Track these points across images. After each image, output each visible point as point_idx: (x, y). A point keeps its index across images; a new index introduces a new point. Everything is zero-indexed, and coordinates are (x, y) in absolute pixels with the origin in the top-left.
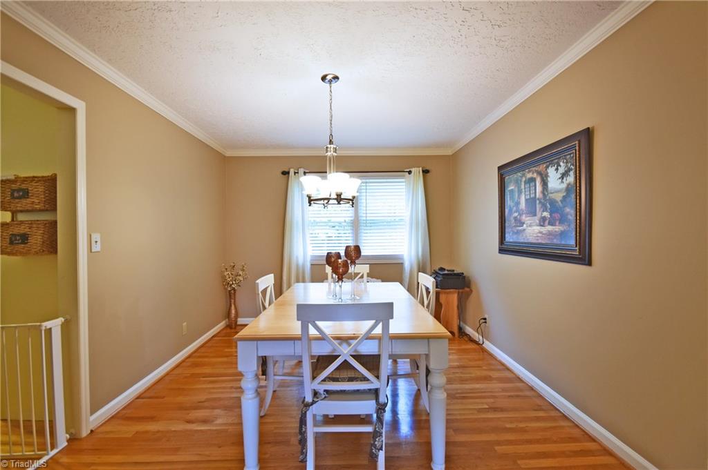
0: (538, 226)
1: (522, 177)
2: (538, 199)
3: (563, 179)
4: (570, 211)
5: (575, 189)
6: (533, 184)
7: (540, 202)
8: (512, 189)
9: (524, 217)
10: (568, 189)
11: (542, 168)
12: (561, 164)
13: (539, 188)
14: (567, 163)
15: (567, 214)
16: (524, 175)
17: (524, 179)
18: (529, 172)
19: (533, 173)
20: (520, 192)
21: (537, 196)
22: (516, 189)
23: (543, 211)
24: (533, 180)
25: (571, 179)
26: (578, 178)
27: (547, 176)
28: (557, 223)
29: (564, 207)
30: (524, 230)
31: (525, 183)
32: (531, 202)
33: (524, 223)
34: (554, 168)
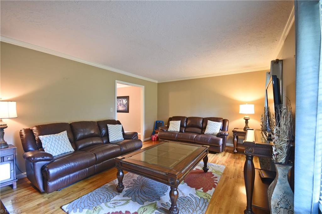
0: (121, 108)
4: (126, 106)
5: (127, 103)
9: (119, 106)
10: (126, 103)
11: (122, 99)
13: (122, 102)
14: (126, 99)
18: (120, 99)
20: (118, 102)
24: (120, 101)
25: (126, 102)
26: (127, 102)
28: (124, 107)
30: (119, 108)
32: (120, 104)
34: (124, 100)
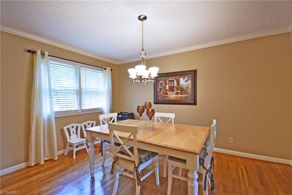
0: (175, 95)
1: (167, 79)
2: (175, 87)
3: (186, 82)
6: (173, 82)
7: (176, 88)
8: (162, 83)
9: (168, 92)
11: (177, 77)
12: (186, 77)
14: (188, 77)
15: (188, 91)
16: (168, 79)
17: (168, 80)
18: (171, 78)
19: (173, 79)
20: (166, 84)
21: (175, 86)
22: (164, 83)
23: (178, 90)
25: (189, 82)
27: (179, 80)
28: (184, 94)
29: (187, 90)
30: (168, 96)
31: (169, 81)
32: (172, 87)
33: (168, 94)
34: (182, 78)
